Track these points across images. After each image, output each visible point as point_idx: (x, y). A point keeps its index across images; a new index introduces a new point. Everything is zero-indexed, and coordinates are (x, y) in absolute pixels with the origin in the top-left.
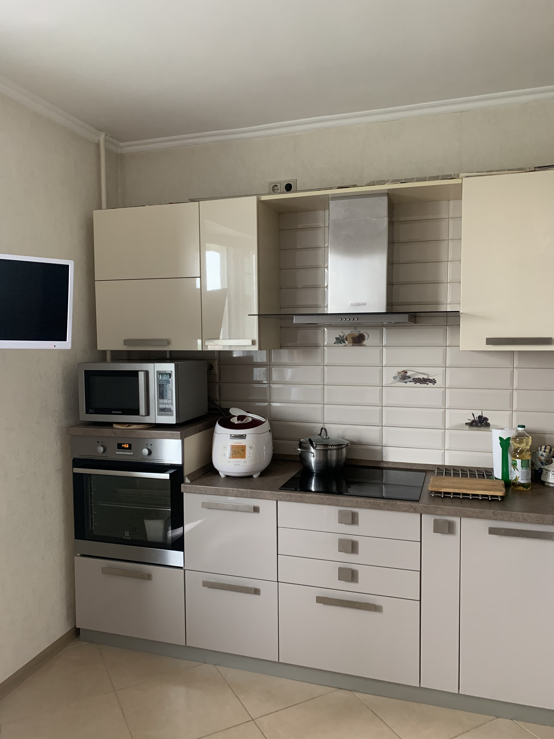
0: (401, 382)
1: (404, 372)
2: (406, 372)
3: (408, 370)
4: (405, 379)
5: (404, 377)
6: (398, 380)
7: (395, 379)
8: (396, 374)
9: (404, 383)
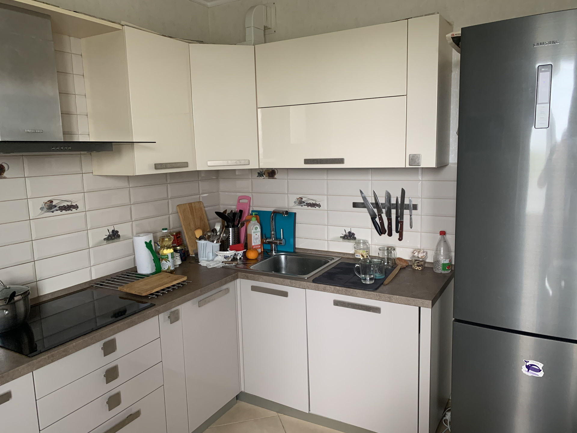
0: (48, 212)
1: (50, 202)
2: (52, 202)
3: (53, 199)
4: (52, 209)
5: (50, 206)
6: (46, 210)
7: (42, 211)
8: (42, 205)
9: (51, 213)
